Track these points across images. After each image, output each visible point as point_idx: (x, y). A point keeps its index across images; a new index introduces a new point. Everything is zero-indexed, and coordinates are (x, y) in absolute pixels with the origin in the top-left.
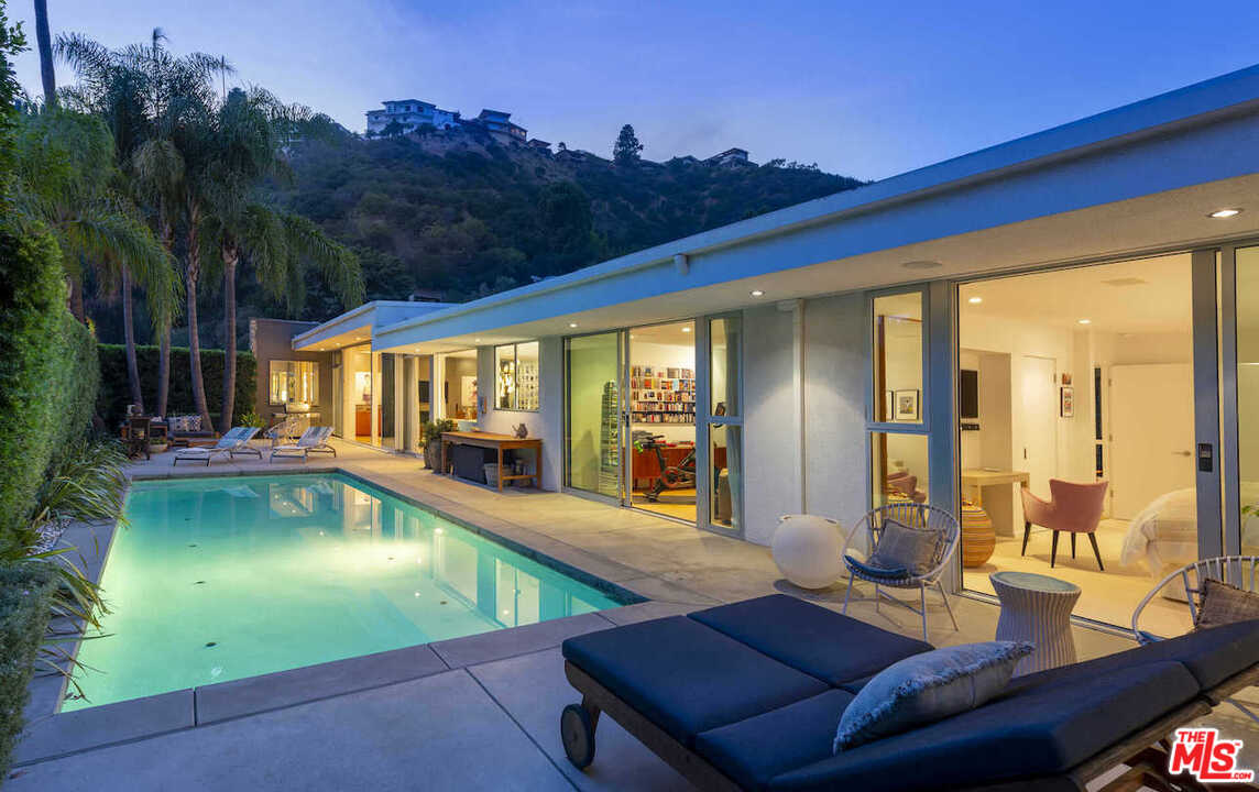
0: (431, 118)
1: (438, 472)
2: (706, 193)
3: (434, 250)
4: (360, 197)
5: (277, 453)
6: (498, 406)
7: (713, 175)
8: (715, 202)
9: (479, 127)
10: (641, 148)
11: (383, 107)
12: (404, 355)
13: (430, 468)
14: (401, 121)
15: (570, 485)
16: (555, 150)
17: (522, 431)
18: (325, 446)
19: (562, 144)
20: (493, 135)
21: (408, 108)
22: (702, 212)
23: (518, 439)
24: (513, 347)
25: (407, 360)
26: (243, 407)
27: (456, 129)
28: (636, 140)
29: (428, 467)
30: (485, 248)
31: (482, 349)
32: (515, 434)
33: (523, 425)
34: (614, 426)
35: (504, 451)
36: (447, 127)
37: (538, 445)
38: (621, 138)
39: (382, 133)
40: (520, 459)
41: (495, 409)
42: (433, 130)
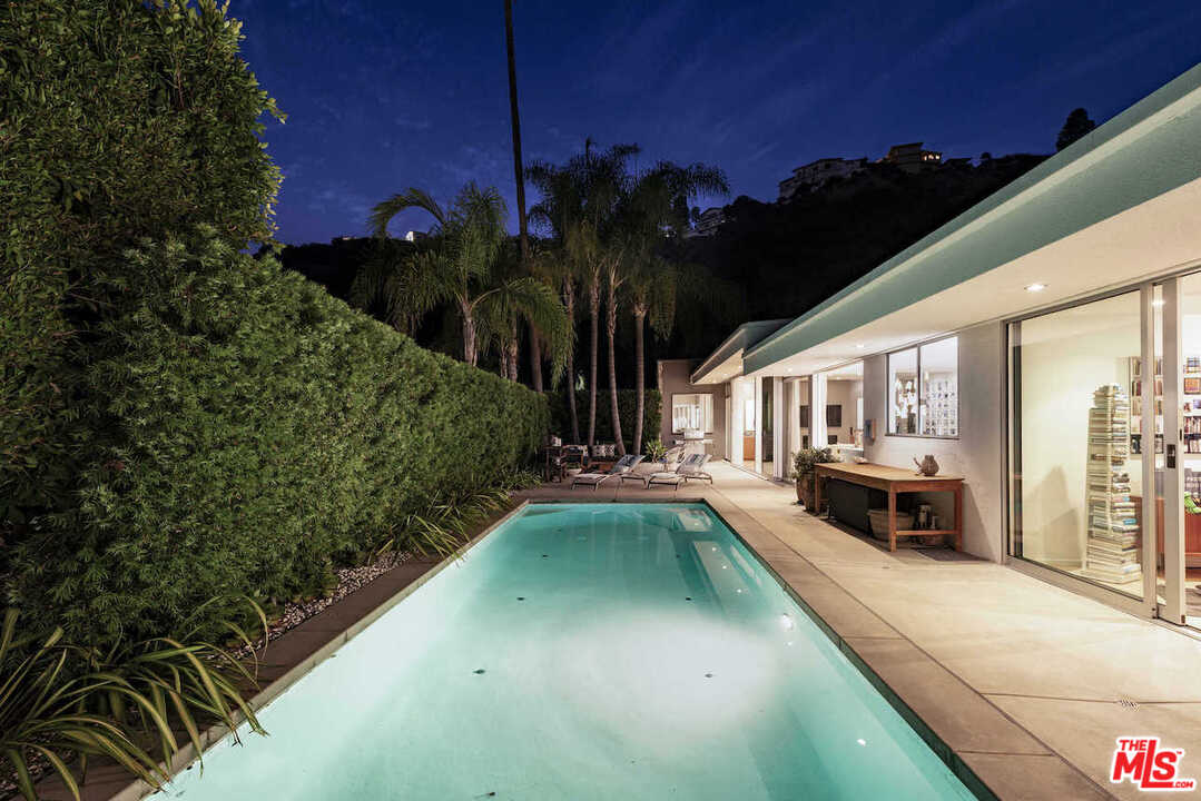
0: (838, 170)
1: (810, 510)
5: (655, 480)
6: (893, 430)
9: (888, 165)
11: (793, 175)
12: (784, 378)
13: (803, 504)
14: (809, 182)
15: (1019, 555)
16: (976, 163)
17: (929, 466)
18: (701, 473)
19: (986, 155)
20: (903, 168)
21: (816, 169)
23: (922, 478)
24: (915, 350)
25: (787, 382)
26: (651, 434)
27: (864, 173)
29: (800, 502)
31: (871, 361)
32: (916, 469)
33: (930, 459)
34: (1117, 462)
35: (898, 495)
36: (856, 173)
37: (957, 487)
39: (791, 197)
40: (926, 504)
41: (888, 435)
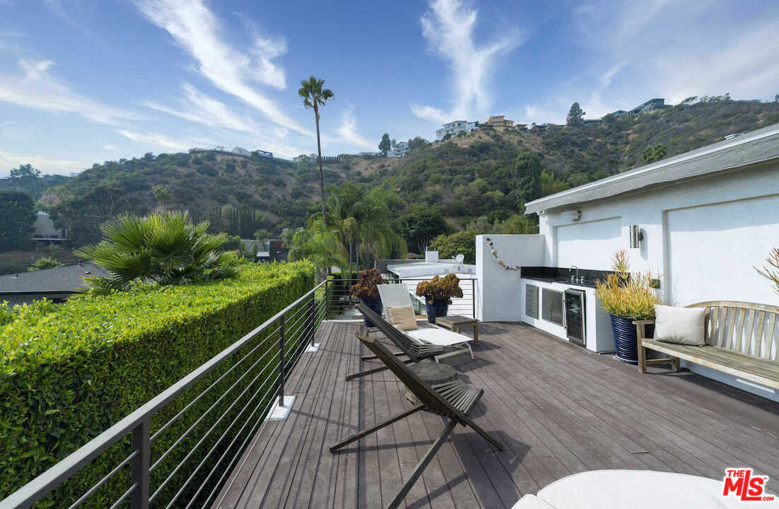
0: (464, 127)
2: (630, 132)
3: (459, 198)
4: (429, 177)
7: (636, 119)
8: (636, 135)
9: (488, 126)
10: (584, 114)
11: (443, 127)
14: (450, 133)
16: (530, 127)
19: (534, 123)
20: (495, 128)
21: (454, 126)
22: (627, 143)
27: (476, 130)
28: (581, 110)
30: (484, 192)
36: (472, 130)
38: (571, 111)
39: (442, 141)
42: (465, 134)
